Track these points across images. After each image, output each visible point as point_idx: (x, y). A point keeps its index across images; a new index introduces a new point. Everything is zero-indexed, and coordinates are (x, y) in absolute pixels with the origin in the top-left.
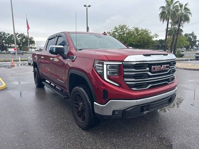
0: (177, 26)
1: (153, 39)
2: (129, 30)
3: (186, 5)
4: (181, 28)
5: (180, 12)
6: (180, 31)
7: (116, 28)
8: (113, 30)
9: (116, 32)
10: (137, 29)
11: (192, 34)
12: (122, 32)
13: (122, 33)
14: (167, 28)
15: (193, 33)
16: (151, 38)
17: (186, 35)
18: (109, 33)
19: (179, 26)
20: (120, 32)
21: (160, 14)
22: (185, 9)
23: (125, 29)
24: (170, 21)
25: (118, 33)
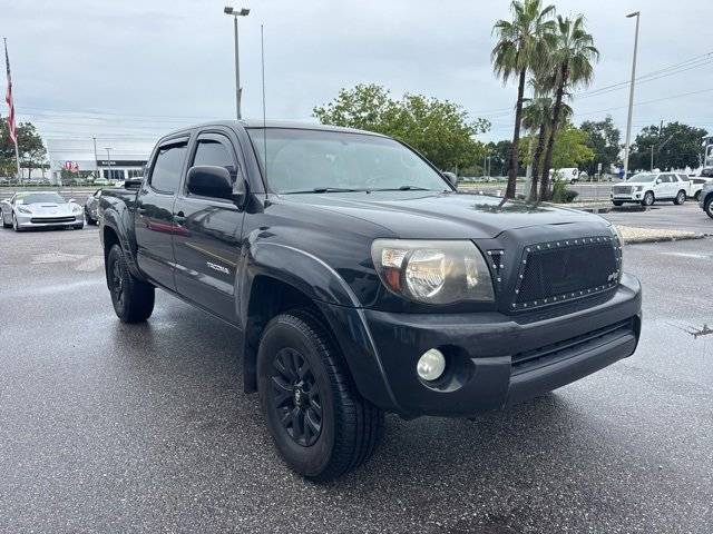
0: (551, 95)
1: (472, 137)
2: (392, 104)
3: (579, 21)
4: (565, 100)
5: (561, 46)
6: (560, 111)
7: (344, 97)
8: (335, 104)
9: (343, 109)
10: (417, 103)
11: (605, 125)
12: (364, 110)
13: (364, 114)
14: (521, 100)
15: (608, 120)
16: (466, 133)
17: (586, 127)
18: (320, 113)
19: (560, 93)
20: (359, 112)
21: (494, 52)
22: (578, 35)
23: (375, 102)
24: (529, 75)
25: (354, 114)
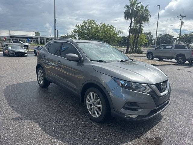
0: (138, 25)
1: (118, 35)
2: (97, 25)
3: (146, 7)
4: (142, 27)
5: (141, 12)
6: (140, 30)
7: (84, 22)
8: (82, 24)
9: (84, 26)
10: (104, 25)
11: (149, 33)
12: (90, 26)
13: (90, 28)
14: (131, 26)
16: (116, 34)
18: (77, 26)
19: (140, 25)
20: (88, 27)
21: (124, 13)
22: (146, 10)
23: (93, 24)
24: (133, 20)
25: (87, 27)
